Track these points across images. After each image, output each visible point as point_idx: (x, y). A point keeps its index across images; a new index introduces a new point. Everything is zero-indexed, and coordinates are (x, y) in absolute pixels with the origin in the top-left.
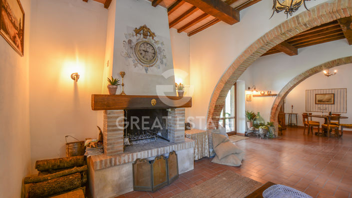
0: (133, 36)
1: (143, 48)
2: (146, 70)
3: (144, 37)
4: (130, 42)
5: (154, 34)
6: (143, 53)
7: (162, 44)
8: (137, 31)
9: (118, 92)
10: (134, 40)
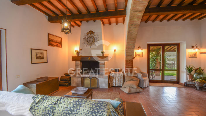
0: (86, 36)
1: (89, 39)
2: (90, 47)
3: (90, 35)
4: (85, 38)
5: (94, 32)
6: (89, 41)
7: (98, 35)
8: (88, 34)
9: (80, 55)
10: (87, 37)
